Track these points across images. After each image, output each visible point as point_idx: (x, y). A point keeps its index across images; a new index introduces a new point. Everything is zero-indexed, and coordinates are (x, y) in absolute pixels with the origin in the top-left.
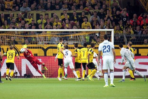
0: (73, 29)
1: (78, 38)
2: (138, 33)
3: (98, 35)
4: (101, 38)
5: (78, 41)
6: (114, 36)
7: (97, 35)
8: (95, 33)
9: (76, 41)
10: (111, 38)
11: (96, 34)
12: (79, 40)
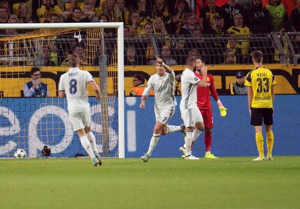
0: (10, 23)
1: (26, 47)
2: (191, 32)
3: (80, 40)
4: (89, 48)
5: (26, 56)
6: (124, 40)
7: (77, 39)
8: (73, 34)
9: (20, 56)
10: (116, 48)
11: (75, 37)
12: (29, 54)
